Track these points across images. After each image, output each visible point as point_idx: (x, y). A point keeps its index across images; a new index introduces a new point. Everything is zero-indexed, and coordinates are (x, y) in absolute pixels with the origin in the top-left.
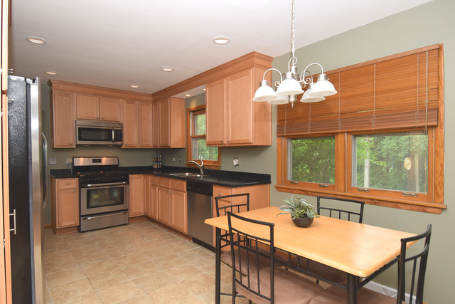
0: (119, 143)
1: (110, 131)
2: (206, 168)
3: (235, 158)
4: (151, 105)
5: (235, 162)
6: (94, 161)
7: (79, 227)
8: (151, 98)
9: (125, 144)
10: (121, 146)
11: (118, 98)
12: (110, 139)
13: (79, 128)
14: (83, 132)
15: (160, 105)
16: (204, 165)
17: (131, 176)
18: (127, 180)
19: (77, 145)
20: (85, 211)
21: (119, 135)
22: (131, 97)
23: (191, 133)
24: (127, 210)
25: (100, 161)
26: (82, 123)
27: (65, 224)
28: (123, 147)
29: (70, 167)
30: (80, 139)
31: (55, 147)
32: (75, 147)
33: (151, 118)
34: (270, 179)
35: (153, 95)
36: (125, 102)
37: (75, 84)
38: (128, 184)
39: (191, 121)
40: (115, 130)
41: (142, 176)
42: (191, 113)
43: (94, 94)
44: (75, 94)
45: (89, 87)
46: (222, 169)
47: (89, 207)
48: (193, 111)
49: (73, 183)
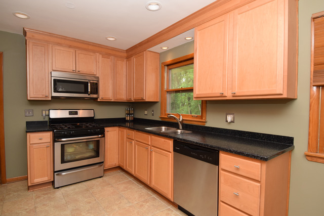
0: (95, 96)
1: (86, 84)
2: (185, 122)
3: (230, 114)
4: (125, 60)
5: (229, 118)
6: (70, 113)
7: (53, 183)
8: (125, 55)
9: (100, 97)
10: (97, 98)
11: (94, 52)
12: (86, 92)
13: (54, 80)
14: (58, 83)
15: (134, 59)
16: (183, 120)
17: (106, 129)
18: (102, 133)
19: (52, 97)
20: (59, 166)
21: (95, 88)
22: (107, 51)
23: (165, 87)
24: (103, 162)
25: (76, 113)
26: (57, 75)
27: (37, 180)
28: (99, 100)
29: (47, 119)
30: (56, 91)
31: (29, 99)
32: (50, 99)
33: (125, 73)
34: (292, 143)
35: (128, 51)
36: (101, 56)
37: (51, 35)
38: (104, 136)
39: (166, 75)
40: (90, 83)
41: (116, 129)
42: (166, 67)
43: (70, 47)
44: (51, 45)
45: (65, 38)
46: (207, 125)
47: (63, 161)
48: (168, 65)
49: (47, 136)
